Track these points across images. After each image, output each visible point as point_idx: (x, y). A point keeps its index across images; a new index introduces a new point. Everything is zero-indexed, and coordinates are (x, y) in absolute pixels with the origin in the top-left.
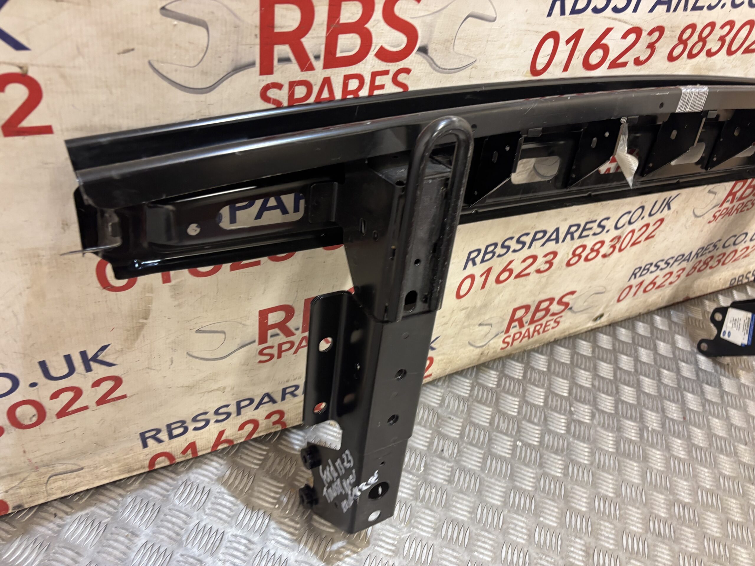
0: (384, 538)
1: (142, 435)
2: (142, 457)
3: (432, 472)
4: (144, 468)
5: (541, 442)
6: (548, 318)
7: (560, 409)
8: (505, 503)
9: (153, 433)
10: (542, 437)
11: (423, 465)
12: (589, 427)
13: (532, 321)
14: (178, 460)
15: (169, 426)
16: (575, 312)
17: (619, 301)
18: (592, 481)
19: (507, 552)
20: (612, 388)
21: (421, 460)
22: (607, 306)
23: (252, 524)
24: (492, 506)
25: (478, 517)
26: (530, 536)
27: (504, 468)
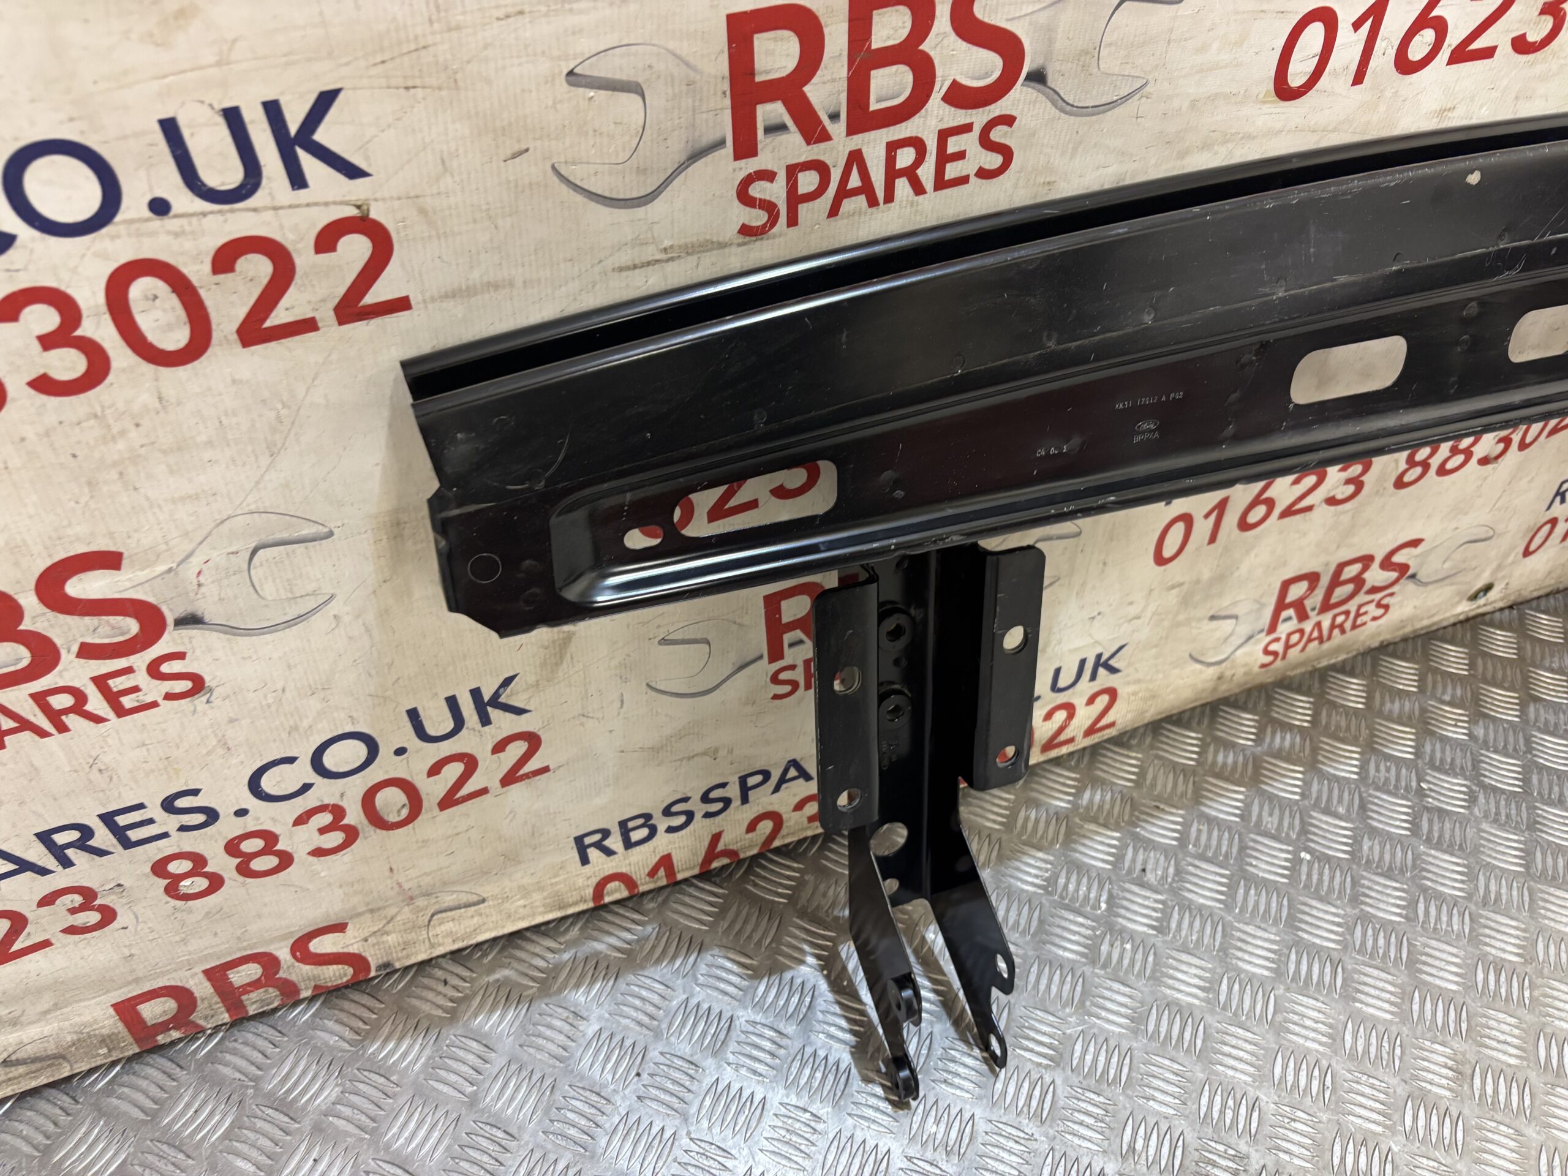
0: (1032, 1034)
1: (579, 840)
2: (580, 882)
3: (1122, 912)
4: (585, 901)
5: (1354, 854)
6: (1361, 598)
7: (1396, 787)
8: (1279, 973)
9: (597, 837)
10: (1356, 842)
11: (1104, 898)
12: (1463, 821)
13: (1326, 607)
14: (642, 888)
15: (623, 824)
16: (1425, 584)
17: (1527, 553)
18: (1471, 930)
19: (1285, 1068)
20: (1516, 741)
21: (1101, 888)
22: (1499, 567)
23: (781, 1003)
24: (1252, 977)
25: (1222, 998)
26: (1335, 1038)
27: (1274, 905)
